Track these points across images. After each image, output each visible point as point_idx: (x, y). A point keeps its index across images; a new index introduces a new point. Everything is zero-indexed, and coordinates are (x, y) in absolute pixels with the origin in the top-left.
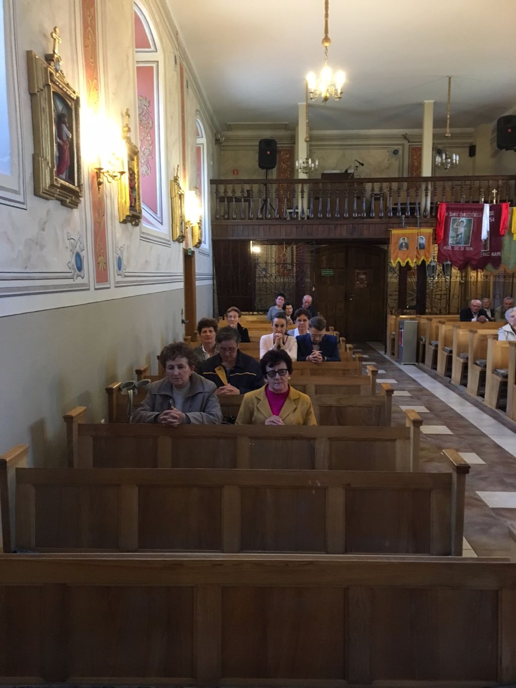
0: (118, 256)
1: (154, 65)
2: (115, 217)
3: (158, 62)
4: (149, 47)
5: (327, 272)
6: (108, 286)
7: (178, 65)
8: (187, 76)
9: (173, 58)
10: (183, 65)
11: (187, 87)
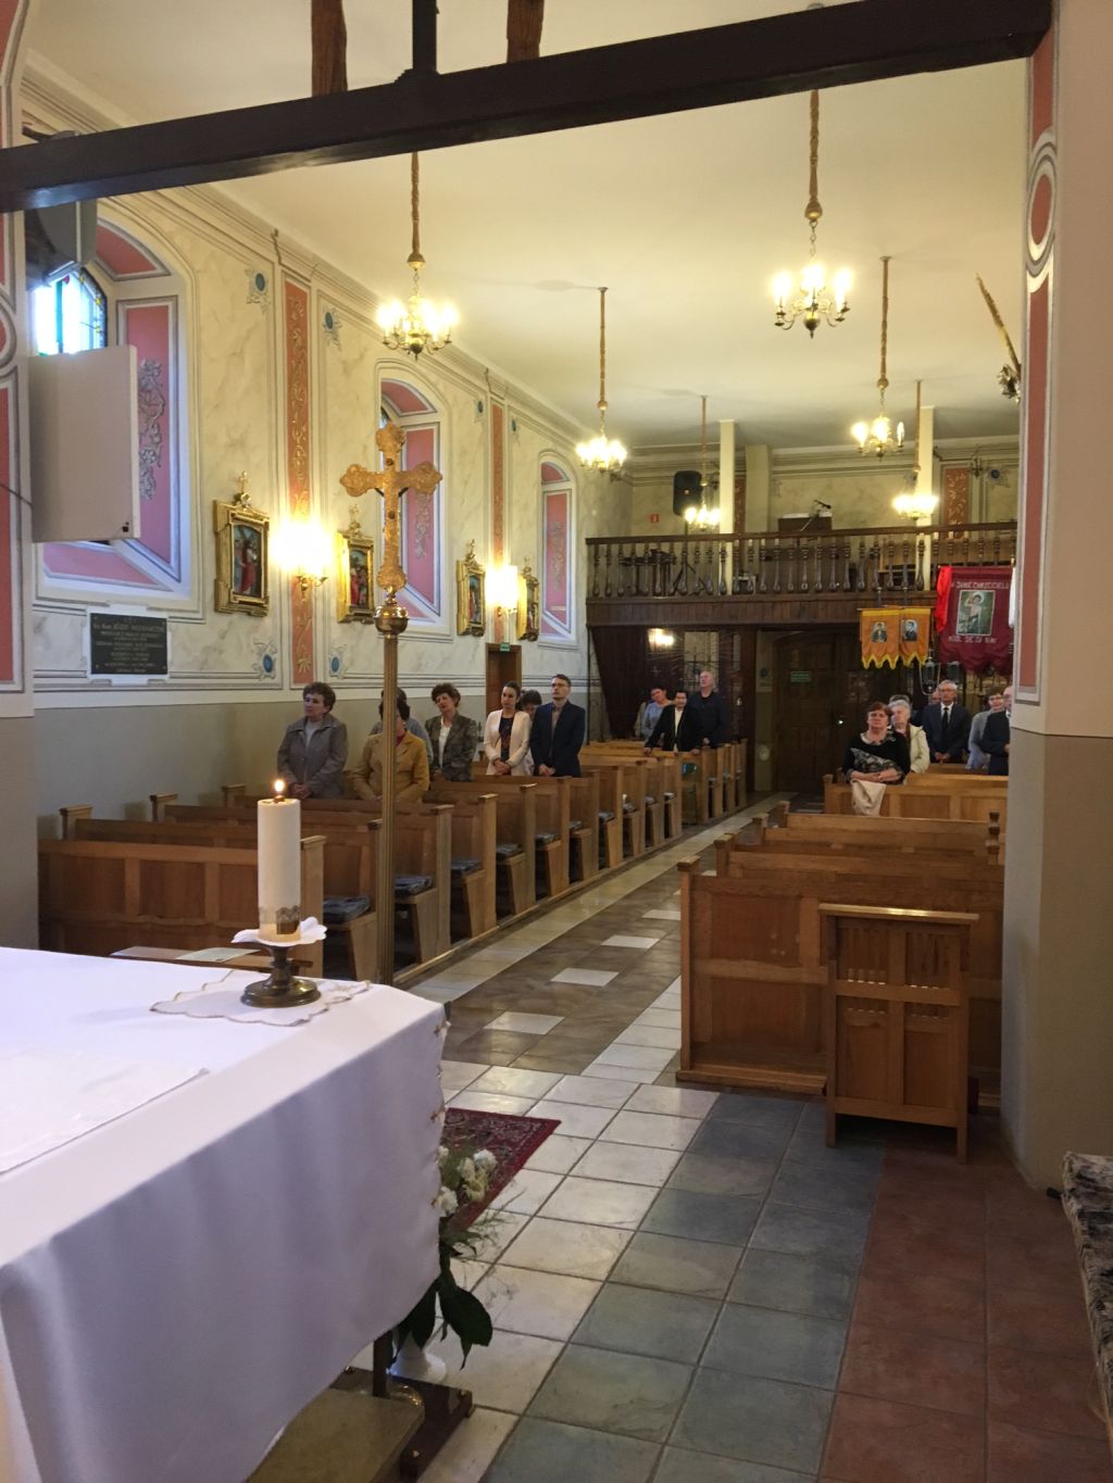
0: (332, 658)
1: (435, 427)
2: (330, 618)
3: (439, 423)
4: (426, 409)
5: (800, 677)
7: (488, 410)
8: (515, 416)
9: (474, 407)
10: (503, 405)
11: (514, 429)
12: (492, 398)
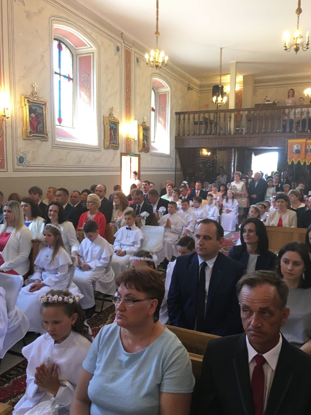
0: (19, 156)
1: (90, 55)
2: (17, 137)
3: (94, 52)
4: (87, 46)
6: (6, 171)
7: (122, 52)
8: (138, 56)
9: (114, 49)
10: (132, 50)
11: (138, 62)
12: (124, 46)
